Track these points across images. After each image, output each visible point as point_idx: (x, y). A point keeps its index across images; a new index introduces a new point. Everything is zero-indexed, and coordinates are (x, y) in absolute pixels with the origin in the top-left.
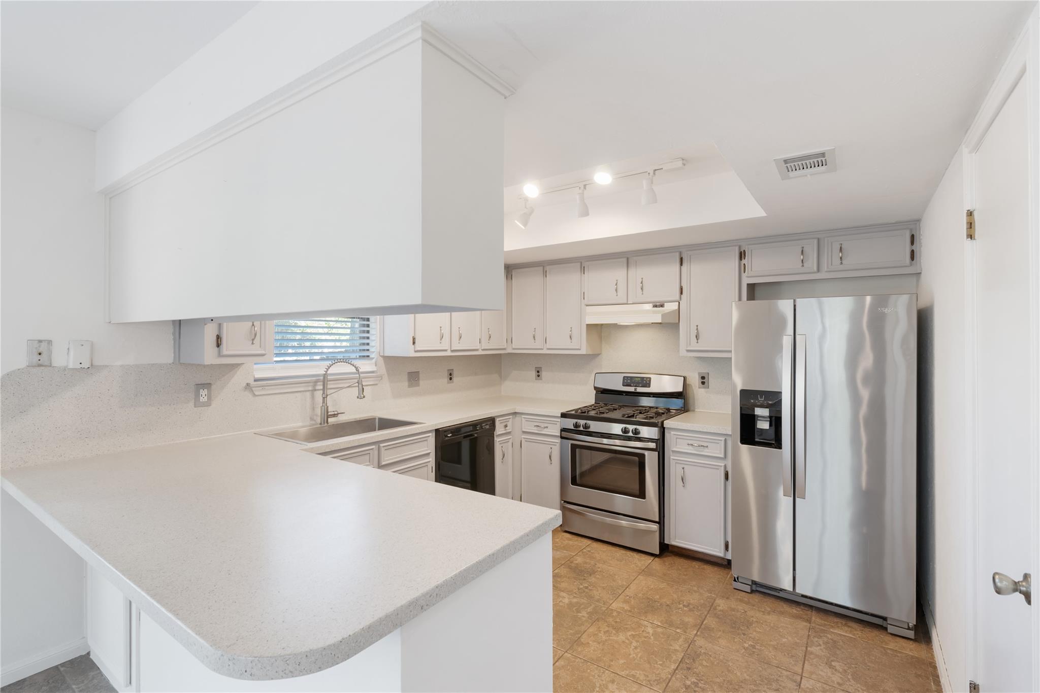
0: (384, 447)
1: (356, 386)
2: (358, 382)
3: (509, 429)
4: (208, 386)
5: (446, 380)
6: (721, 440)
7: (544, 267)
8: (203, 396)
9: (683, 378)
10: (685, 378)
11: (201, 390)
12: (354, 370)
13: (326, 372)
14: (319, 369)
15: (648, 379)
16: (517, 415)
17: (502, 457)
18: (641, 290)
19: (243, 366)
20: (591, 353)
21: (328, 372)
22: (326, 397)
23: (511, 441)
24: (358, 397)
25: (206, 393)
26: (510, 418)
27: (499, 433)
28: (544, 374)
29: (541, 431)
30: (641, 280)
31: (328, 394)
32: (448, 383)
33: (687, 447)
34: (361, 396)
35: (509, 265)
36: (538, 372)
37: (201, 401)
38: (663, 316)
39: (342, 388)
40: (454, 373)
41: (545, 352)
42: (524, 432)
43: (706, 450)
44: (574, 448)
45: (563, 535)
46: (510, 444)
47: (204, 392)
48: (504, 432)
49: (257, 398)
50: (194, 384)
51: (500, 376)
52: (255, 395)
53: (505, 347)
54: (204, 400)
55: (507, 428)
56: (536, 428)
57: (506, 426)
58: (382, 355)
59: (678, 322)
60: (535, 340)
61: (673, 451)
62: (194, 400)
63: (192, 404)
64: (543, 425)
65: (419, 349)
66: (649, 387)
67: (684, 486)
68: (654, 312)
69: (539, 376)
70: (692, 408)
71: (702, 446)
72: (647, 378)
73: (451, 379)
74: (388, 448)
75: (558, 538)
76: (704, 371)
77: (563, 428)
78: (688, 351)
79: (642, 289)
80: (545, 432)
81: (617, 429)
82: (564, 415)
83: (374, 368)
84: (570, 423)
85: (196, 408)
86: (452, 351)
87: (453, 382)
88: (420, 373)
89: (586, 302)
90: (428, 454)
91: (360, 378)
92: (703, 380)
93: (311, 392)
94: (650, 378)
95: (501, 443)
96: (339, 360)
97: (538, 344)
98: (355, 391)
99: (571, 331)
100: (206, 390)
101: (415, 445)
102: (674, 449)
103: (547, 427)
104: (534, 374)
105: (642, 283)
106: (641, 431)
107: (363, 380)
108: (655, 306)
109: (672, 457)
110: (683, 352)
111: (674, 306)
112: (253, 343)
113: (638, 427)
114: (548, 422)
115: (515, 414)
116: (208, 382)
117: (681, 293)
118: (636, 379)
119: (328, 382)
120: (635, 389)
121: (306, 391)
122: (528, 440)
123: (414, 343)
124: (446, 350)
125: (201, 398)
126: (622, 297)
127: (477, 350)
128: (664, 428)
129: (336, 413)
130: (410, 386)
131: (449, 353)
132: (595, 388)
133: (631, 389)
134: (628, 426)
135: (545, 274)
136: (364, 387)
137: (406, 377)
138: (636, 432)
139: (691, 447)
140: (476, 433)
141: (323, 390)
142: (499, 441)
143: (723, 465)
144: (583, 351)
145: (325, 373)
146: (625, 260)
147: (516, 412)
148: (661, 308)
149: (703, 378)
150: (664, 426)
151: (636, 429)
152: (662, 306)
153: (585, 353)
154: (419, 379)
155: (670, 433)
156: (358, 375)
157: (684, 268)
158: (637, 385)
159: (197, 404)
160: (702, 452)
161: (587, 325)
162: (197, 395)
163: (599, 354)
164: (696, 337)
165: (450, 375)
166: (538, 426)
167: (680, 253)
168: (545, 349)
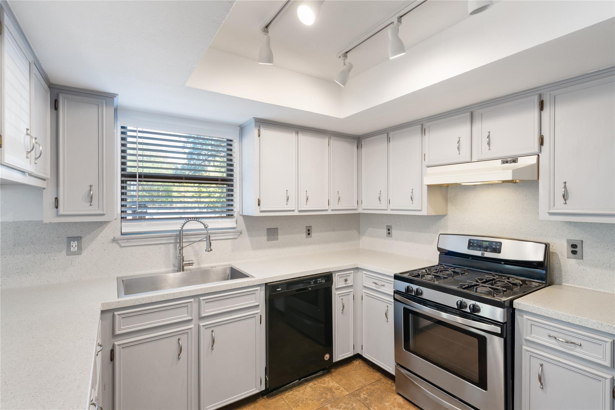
0: (203, 300)
1: (205, 241)
2: (206, 238)
3: (350, 283)
4: (78, 239)
5: (304, 235)
6: (606, 342)
7: (388, 134)
8: (73, 247)
9: (544, 246)
10: (547, 246)
11: (72, 242)
12: (203, 227)
13: (182, 228)
14: (176, 226)
15: (498, 244)
16: (360, 270)
17: (342, 309)
18: (487, 146)
19: (111, 223)
20: (433, 213)
21: (183, 228)
22: (182, 249)
23: (352, 294)
24: (206, 251)
25: (76, 244)
26: (351, 273)
27: (339, 287)
28: (394, 232)
29: (379, 288)
30: (488, 134)
31: (184, 246)
32: (306, 238)
33: (548, 339)
34: (209, 249)
35: (359, 136)
36: (389, 230)
37: (72, 250)
38: (515, 172)
39: (195, 242)
40: (312, 229)
41: (389, 212)
42: (365, 287)
43: (578, 349)
44: (407, 312)
45: (395, 399)
46: (351, 297)
47: (74, 244)
48: (344, 285)
49: (123, 248)
50: (66, 237)
51: (359, 232)
52: (121, 247)
53: (356, 207)
54: (74, 250)
55: (347, 282)
56: (374, 285)
57: (346, 280)
58: (241, 214)
59: (536, 178)
60: (380, 201)
61: (527, 340)
62: (66, 250)
63: (64, 253)
64: (380, 283)
65: (263, 209)
66: (499, 252)
67: (542, 388)
68: (503, 169)
69: (389, 233)
70: (557, 281)
71: (572, 343)
72: (497, 242)
73: (309, 234)
74: (208, 302)
75: (388, 402)
76: (576, 237)
77: (397, 291)
78: (551, 214)
79: (489, 144)
80: (382, 289)
81: (452, 301)
82: (397, 277)
83: (234, 225)
84: (403, 286)
85: (68, 256)
86: (300, 211)
87: (311, 237)
88: (279, 229)
89: (427, 163)
90: (258, 306)
91: (207, 234)
92: (573, 249)
93: (174, 244)
94: (501, 243)
95: (340, 295)
96: (194, 219)
97: (383, 205)
98: (204, 245)
99: (412, 192)
100: (76, 242)
101: (241, 298)
102: (528, 338)
103: (384, 286)
104: (385, 231)
105: (488, 137)
106: (482, 309)
107: (210, 235)
108: (505, 162)
109: (524, 347)
110: (543, 215)
111: (533, 160)
112: (91, 205)
113: (478, 303)
114: (385, 281)
115: (357, 269)
116: (79, 235)
117: (542, 143)
118: (484, 243)
119: (183, 237)
120: (483, 254)
121: (169, 243)
122: (368, 295)
123: (259, 205)
124: (293, 211)
125: (72, 248)
126: (465, 155)
127: (327, 210)
128: (514, 309)
129: (191, 262)
130: (268, 240)
131: (296, 213)
132: (439, 249)
133: (478, 253)
134: (465, 300)
135: (389, 140)
136: (211, 242)
137: (266, 232)
138: (475, 309)
139: (553, 341)
140: (310, 287)
141: (180, 243)
142: (338, 294)
143: (610, 377)
144: (424, 213)
145: (180, 229)
146: (468, 114)
147: (358, 267)
148: (513, 164)
149: (574, 246)
150: (514, 307)
151: (474, 305)
152: (515, 161)
153: (426, 214)
154: (277, 234)
155: (522, 316)
156: (206, 231)
157: (546, 113)
158: (486, 249)
159: (69, 253)
160: (573, 350)
161: (429, 186)
162: (69, 246)
163: (444, 216)
164: (564, 196)
165: (309, 230)
166: (376, 283)
167: (540, 95)
168: (389, 210)
